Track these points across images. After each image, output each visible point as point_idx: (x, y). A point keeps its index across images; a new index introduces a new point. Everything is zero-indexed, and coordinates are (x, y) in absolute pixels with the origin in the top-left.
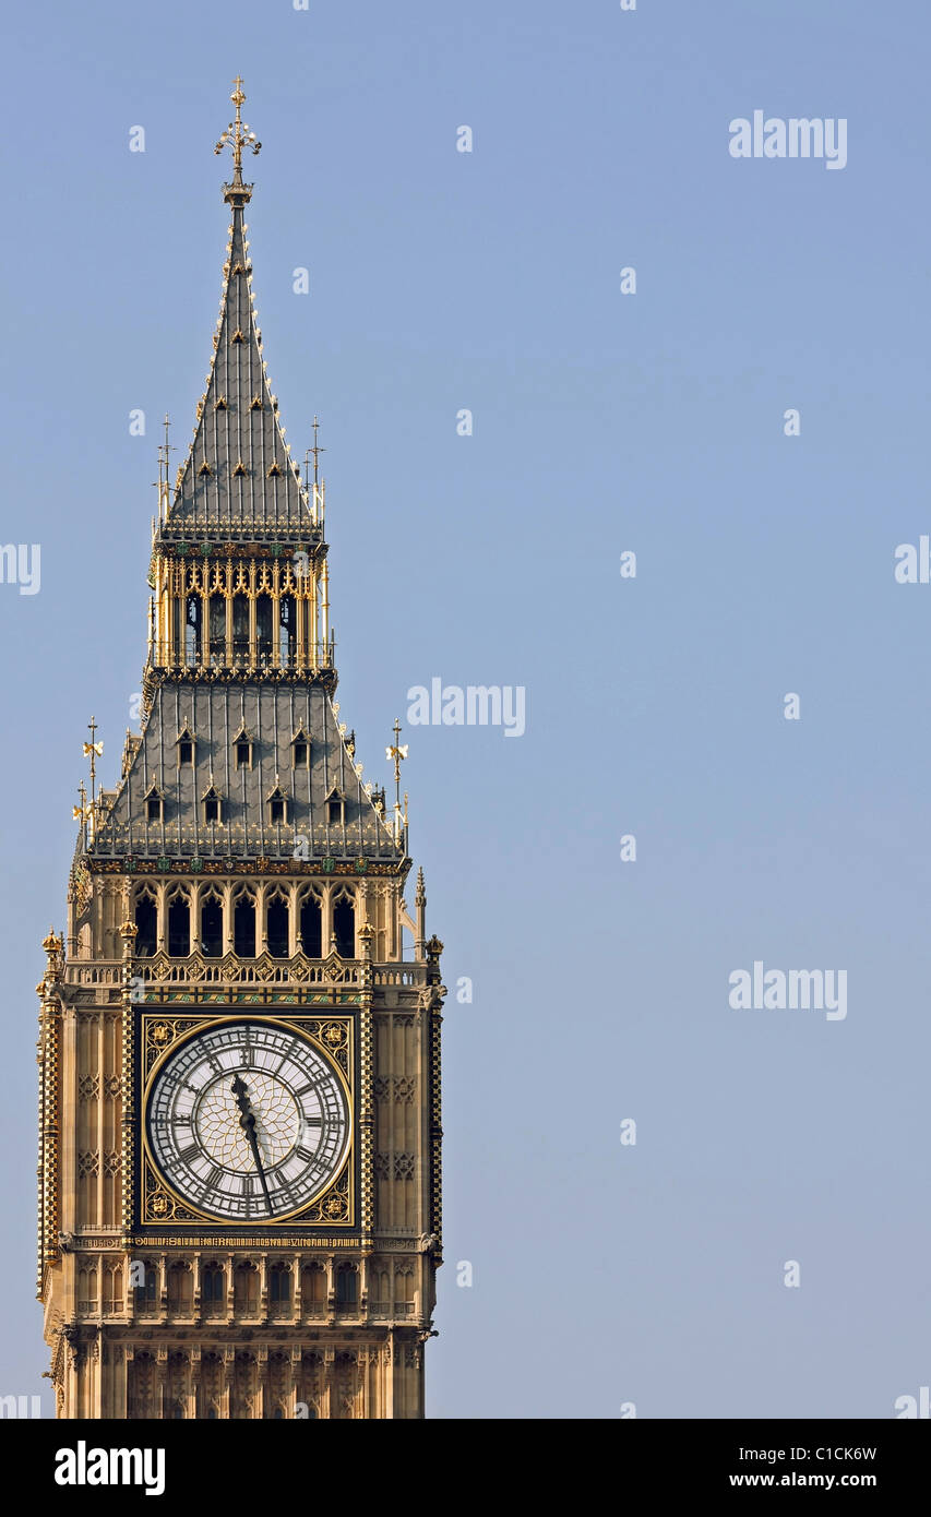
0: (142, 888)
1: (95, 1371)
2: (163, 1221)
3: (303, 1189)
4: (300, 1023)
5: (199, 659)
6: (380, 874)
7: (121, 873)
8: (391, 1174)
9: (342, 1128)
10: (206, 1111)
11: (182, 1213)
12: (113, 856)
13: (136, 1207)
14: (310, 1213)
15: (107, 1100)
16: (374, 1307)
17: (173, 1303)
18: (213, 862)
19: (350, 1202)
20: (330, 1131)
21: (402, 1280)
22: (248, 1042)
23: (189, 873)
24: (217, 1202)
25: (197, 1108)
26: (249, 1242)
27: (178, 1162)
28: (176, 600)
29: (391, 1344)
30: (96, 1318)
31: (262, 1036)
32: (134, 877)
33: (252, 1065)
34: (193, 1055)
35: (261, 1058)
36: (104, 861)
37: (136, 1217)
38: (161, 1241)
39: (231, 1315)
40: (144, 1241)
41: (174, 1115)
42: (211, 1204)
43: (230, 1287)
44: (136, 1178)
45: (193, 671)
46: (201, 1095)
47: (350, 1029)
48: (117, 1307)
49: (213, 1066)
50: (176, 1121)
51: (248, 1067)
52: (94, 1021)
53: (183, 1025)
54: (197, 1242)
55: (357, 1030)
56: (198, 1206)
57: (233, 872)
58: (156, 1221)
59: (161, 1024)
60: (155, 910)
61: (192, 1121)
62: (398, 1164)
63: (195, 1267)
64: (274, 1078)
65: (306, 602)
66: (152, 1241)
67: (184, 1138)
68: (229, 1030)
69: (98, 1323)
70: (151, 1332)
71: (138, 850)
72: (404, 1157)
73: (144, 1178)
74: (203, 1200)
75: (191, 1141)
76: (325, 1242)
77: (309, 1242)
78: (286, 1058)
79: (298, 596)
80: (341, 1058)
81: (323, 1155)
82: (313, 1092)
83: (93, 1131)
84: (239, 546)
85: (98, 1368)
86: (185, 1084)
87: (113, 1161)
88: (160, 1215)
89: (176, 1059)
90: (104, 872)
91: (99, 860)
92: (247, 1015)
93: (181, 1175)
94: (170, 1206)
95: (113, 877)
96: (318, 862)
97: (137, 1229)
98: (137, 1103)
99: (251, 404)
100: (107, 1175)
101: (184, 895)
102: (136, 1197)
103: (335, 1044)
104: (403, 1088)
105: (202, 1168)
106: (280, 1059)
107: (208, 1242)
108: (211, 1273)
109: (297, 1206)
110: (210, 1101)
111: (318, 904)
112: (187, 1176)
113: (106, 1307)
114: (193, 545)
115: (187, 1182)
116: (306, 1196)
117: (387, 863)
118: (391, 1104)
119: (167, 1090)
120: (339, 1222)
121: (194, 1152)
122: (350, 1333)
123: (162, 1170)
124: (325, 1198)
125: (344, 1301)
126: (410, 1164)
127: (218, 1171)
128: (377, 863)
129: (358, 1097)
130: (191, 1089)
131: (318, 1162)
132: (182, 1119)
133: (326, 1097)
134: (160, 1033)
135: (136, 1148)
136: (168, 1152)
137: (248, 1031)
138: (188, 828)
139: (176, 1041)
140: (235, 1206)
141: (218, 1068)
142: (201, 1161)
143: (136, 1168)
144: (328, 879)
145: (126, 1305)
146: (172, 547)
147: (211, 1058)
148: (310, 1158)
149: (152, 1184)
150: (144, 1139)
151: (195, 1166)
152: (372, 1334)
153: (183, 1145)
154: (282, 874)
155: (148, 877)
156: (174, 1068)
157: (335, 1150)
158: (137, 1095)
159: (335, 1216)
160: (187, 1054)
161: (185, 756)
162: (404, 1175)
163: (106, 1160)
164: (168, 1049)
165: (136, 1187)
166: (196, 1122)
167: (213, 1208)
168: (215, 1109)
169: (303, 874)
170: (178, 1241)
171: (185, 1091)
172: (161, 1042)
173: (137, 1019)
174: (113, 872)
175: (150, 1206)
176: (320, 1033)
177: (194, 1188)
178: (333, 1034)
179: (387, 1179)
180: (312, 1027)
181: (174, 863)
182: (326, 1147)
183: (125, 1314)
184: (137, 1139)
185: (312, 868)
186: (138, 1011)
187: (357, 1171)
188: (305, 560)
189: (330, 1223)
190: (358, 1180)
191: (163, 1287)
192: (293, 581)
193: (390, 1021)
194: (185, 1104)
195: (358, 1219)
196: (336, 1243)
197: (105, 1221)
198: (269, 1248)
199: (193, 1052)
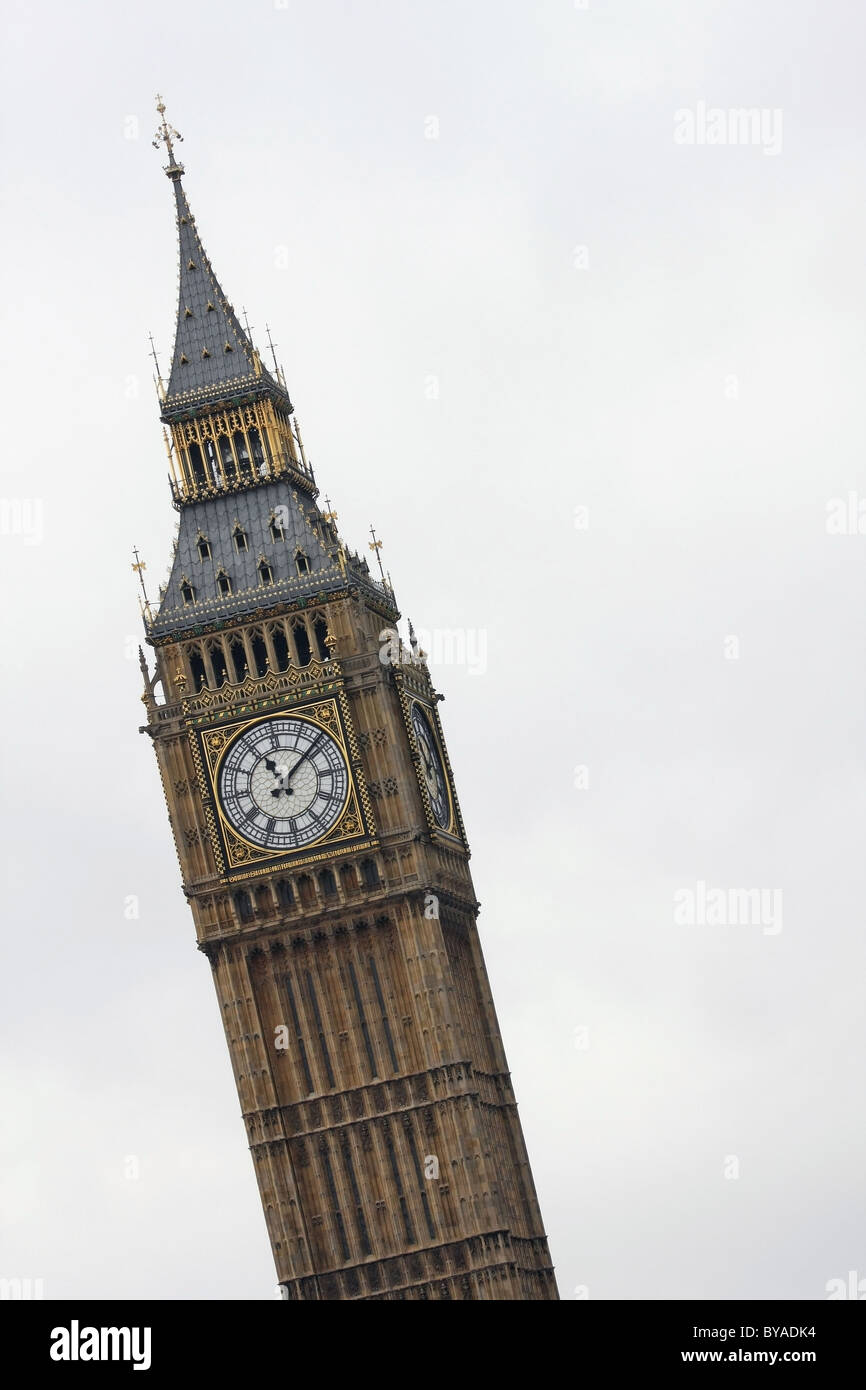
0: (190, 648)
2: (245, 862)
3: (328, 818)
4: (303, 712)
5: (192, 489)
6: (337, 599)
7: (174, 642)
8: (384, 794)
9: (344, 772)
10: (255, 784)
11: (255, 854)
12: (166, 633)
13: (225, 858)
14: (337, 833)
15: (195, 792)
16: (392, 884)
17: (264, 913)
18: (229, 620)
19: (359, 819)
20: (336, 776)
21: (406, 861)
22: (272, 732)
23: (217, 631)
24: (276, 840)
25: (250, 783)
26: (301, 862)
27: (245, 821)
28: (183, 451)
29: (408, 904)
30: (220, 934)
31: (279, 725)
32: (182, 643)
33: (278, 746)
34: (240, 750)
35: (283, 741)
36: (161, 638)
37: (226, 864)
38: (245, 876)
40: (235, 879)
41: (236, 791)
42: (272, 843)
43: (296, 894)
44: (221, 839)
45: (190, 498)
46: (250, 774)
47: (335, 708)
48: (230, 925)
49: (254, 754)
50: (237, 795)
51: (276, 748)
52: (175, 744)
53: (229, 733)
54: (267, 870)
55: (339, 706)
56: (265, 846)
57: (243, 623)
58: (240, 864)
59: (215, 735)
60: (201, 661)
61: (248, 793)
62: (387, 786)
63: (271, 887)
64: (294, 751)
65: (264, 429)
66: (239, 877)
67: (246, 805)
68: (259, 727)
69: (221, 937)
70: (254, 936)
71: (179, 624)
72: (389, 781)
73: (227, 837)
74: (266, 842)
75: (251, 806)
76: (349, 850)
77: (338, 852)
78: (299, 736)
79: (259, 427)
80: (334, 726)
81: (336, 793)
82: (321, 754)
83: (191, 813)
84: (213, 405)
85: (228, 967)
86: (239, 770)
87: (207, 831)
88: (241, 859)
89: (230, 755)
90: (163, 645)
91: (157, 635)
92: (267, 714)
93: (249, 829)
94: (246, 852)
95: (170, 646)
96: (295, 602)
97: (228, 872)
98: (210, 790)
99: (207, 308)
100: (204, 841)
101: (217, 645)
102: (224, 851)
103: (327, 719)
104: (379, 736)
105: (261, 821)
106: (295, 738)
107: (275, 868)
108: (283, 886)
109: (327, 830)
110: (258, 776)
111: (304, 628)
112: (253, 829)
113: (223, 926)
114: (183, 413)
115: (254, 833)
116: (331, 822)
117: (339, 591)
118: (374, 748)
119: (228, 777)
120: (356, 834)
121: (255, 811)
122: (380, 904)
123: (236, 829)
124: (342, 820)
125: (372, 884)
126: (394, 784)
127: (272, 823)
128: (333, 593)
129: (349, 750)
130: (244, 772)
131: (334, 799)
132: (242, 793)
133: (329, 755)
134: (215, 741)
135: (217, 819)
136: (237, 817)
137: (271, 725)
138: (212, 601)
139: (227, 744)
140: (287, 841)
141: (257, 754)
142: (260, 817)
143: (219, 832)
144: (305, 611)
145: (236, 921)
146: (173, 415)
147: (252, 749)
148: (328, 797)
149: (232, 840)
150: (220, 813)
151: (256, 821)
152: (394, 900)
153: (247, 809)
154: (275, 616)
155: (193, 640)
156: (230, 762)
157: (342, 788)
158: (209, 785)
159: (352, 831)
160: (236, 750)
161: (204, 553)
162: (392, 792)
163: (204, 831)
164: (223, 750)
165: (222, 845)
166: (251, 792)
167: (274, 846)
168: (262, 781)
169: (288, 612)
170: (256, 873)
171: (240, 774)
172: (217, 747)
173: (198, 736)
174: (168, 643)
175: (234, 855)
176: (316, 715)
177: (259, 836)
178: (325, 713)
179: (381, 797)
180: (310, 712)
181: (205, 628)
182: (337, 788)
183: (236, 927)
184: (216, 814)
185: (292, 607)
186: (198, 731)
187: (359, 798)
188: (257, 402)
189: (350, 836)
190: (361, 804)
191: (254, 905)
192: (254, 418)
193: (362, 694)
194: (242, 783)
195: (366, 829)
196: (355, 848)
197: (210, 872)
198: (315, 862)
199: (239, 748)
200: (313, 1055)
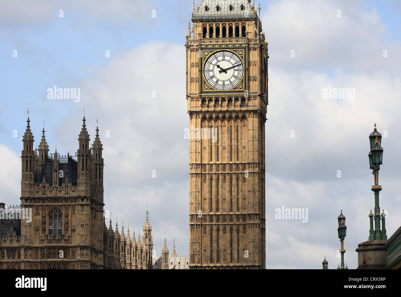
0: (204, 25)
3: (234, 83)
4: (234, 51)
6: (251, 21)
7: (200, 22)
8: (252, 80)
9: (242, 71)
11: (211, 89)
12: (198, 19)
13: (201, 88)
14: (236, 88)
15: (196, 67)
16: (249, 106)
17: (209, 106)
18: (217, 19)
19: (244, 85)
20: (240, 72)
21: (254, 101)
22: (224, 55)
23: (213, 22)
24: (217, 86)
25: (214, 68)
26: (224, 94)
27: (210, 79)
31: (226, 53)
32: (202, 23)
33: (224, 59)
35: (226, 58)
37: (201, 90)
39: (220, 108)
40: (203, 94)
41: (209, 69)
43: (220, 103)
46: (214, 65)
48: (198, 107)
49: (217, 60)
50: (209, 71)
53: (211, 52)
54: (213, 94)
55: (245, 52)
56: (214, 87)
57: (221, 21)
58: (206, 90)
59: (206, 52)
62: (254, 78)
64: (229, 61)
66: (205, 94)
67: (211, 74)
68: (220, 52)
69: (195, 110)
70: (205, 112)
71: (203, 18)
73: (203, 82)
76: (239, 94)
77: (236, 94)
78: (231, 58)
80: (242, 57)
81: (238, 77)
83: (194, 73)
85: (195, 119)
86: (211, 63)
89: (210, 59)
90: (196, 22)
91: (195, 20)
92: (223, 49)
93: (210, 81)
94: (208, 88)
95: (198, 23)
96: (238, 19)
97: (202, 92)
98: (202, 67)
100: (196, 82)
101: (212, 26)
102: (201, 86)
103: (241, 55)
104: (255, 63)
105: (215, 80)
107: (216, 94)
108: (217, 100)
109: (233, 87)
111: (239, 27)
112: (212, 81)
113: (196, 107)
115: (212, 83)
116: (235, 85)
117: (252, 18)
118: (252, 66)
119: (208, 65)
120: (242, 90)
121: (213, 77)
122: (244, 112)
123: (207, 80)
124: (239, 85)
125: (243, 105)
126: (256, 78)
127: (218, 81)
128: (250, 18)
129: (245, 65)
130: (212, 64)
132: (211, 70)
136: (208, 77)
137: (224, 53)
138: (213, 13)
139: (209, 55)
140: (221, 87)
143: (201, 80)
144: (240, 22)
145: (200, 107)
147: (216, 58)
148: (236, 77)
149: (205, 83)
150: (203, 75)
151: (213, 79)
152: (248, 111)
154: (231, 21)
155: (205, 23)
157: (241, 75)
159: (241, 88)
162: (255, 80)
164: (208, 57)
165: (202, 84)
166: (213, 71)
167: (217, 88)
169: (235, 21)
170: (210, 94)
171: (211, 65)
172: (206, 55)
173: (202, 51)
175: (204, 87)
176: (238, 52)
178: (240, 53)
180: (236, 51)
181: (210, 20)
182: (239, 75)
183: (200, 109)
186: (202, 49)
187: (245, 79)
189: (240, 90)
190: (245, 81)
191: (207, 103)
193: (252, 50)
194: (211, 67)
195: (245, 89)
196: (241, 94)
197: (196, 91)
198: (228, 95)
199: (213, 57)
200: (214, 151)
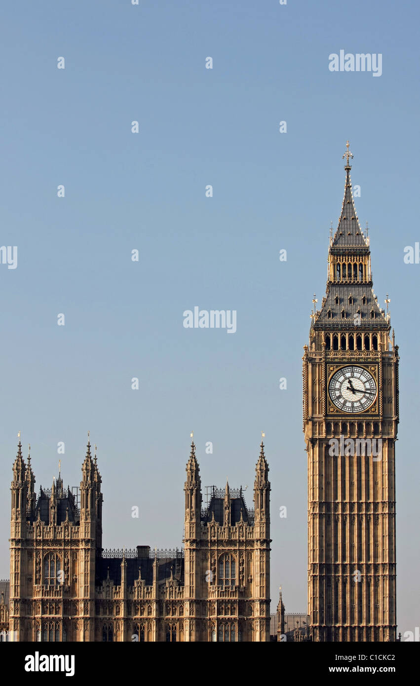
0: (327, 334)
1: (317, 449)
3: (366, 405)
4: (364, 366)
5: (340, 279)
6: (384, 330)
7: (322, 330)
8: (387, 402)
9: (375, 391)
10: (343, 387)
11: (337, 411)
12: (320, 326)
13: (326, 410)
14: (368, 411)
15: (319, 384)
16: (383, 433)
17: (335, 433)
18: (344, 328)
19: (377, 408)
20: (372, 392)
21: (390, 427)
22: (353, 370)
23: (338, 330)
24: (345, 409)
25: (341, 386)
26: (353, 418)
27: (336, 399)
28: (334, 265)
29: (387, 442)
30: (317, 436)
31: (356, 369)
32: (325, 331)
34: (339, 374)
35: (355, 374)
37: (326, 412)
38: (332, 418)
39: (349, 435)
40: (328, 418)
41: (335, 388)
43: (348, 429)
44: (326, 403)
45: (339, 282)
46: (341, 383)
47: (377, 367)
48: (322, 434)
49: (344, 376)
51: (353, 377)
52: (316, 366)
53: (337, 367)
54: (341, 418)
55: (378, 367)
56: (341, 410)
57: (348, 330)
58: (331, 413)
59: (332, 366)
60: (330, 339)
61: (339, 390)
62: (388, 399)
63: (340, 424)
64: (359, 379)
65: (365, 265)
66: (330, 418)
67: (337, 393)
68: (348, 368)
69: (317, 438)
71: (326, 325)
73: (328, 403)
74: (342, 408)
75: (339, 394)
76: (371, 418)
77: (367, 418)
78: (361, 374)
79: (363, 264)
80: (375, 374)
81: (370, 397)
82: (368, 382)
83: (316, 392)
84: (349, 252)
85: (318, 448)
87: (321, 399)
88: (332, 412)
89: (335, 375)
90: (318, 330)
91: (317, 327)
92: (352, 364)
93: (337, 402)
94: (334, 410)
95: (320, 332)
96: (368, 327)
97: (326, 415)
98: (326, 385)
99: (352, 218)
100: (319, 402)
101: (337, 336)
102: (326, 408)
103: (373, 371)
104: (390, 381)
105: (342, 400)
107: (343, 418)
108: (344, 426)
109: (364, 409)
110: (343, 385)
111: (369, 337)
113: (319, 434)
114: (338, 252)
115: (338, 404)
116: (367, 407)
117: (385, 328)
118: (387, 385)
119: (333, 382)
121: (340, 397)
123: (332, 401)
124: (371, 407)
125: (376, 432)
126: (391, 399)
127: (345, 402)
128: (383, 328)
129: (379, 383)
130: (339, 382)
131: (369, 399)
132: (337, 389)
133: (371, 384)
134: (332, 369)
135: (326, 396)
136: (334, 397)
137: (352, 368)
138: (338, 320)
139: (335, 370)
140: (350, 410)
143: (326, 401)
144: (371, 331)
145: (324, 433)
146: (334, 252)
147: (344, 374)
148: (367, 398)
149: (330, 405)
150: (328, 394)
151: (340, 400)
152: (382, 440)
153: (337, 395)
154: (360, 330)
155: (328, 331)
156: (335, 377)
157: (373, 396)
158: (326, 383)
159: (373, 412)
161: (337, 302)
162: (390, 402)
163: (319, 399)
164: (333, 372)
165: (326, 405)
168: (345, 387)
169: (365, 330)
170: (336, 418)
171: (337, 382)
173: (326, 365)
174: (320, 330)
175: (330, 410)
176: (369, 368)
177: (340, 405)
178: (373, 369)
181: (334, 328)
182: (371, 395)
183: (324, 435)
184: (326, 394)
185: (367, 329)
186: (326, 363)
187: (379, 401)
188: (365, 255)
189: (372, 413)
190: (379, 403)
191: (333, 429)
192: (362, 260)
194: (337, 386)
195: (379, 412)
196: (374, 418)
197: (319, 413)
198: (358, 420)
200: (340, 487)
